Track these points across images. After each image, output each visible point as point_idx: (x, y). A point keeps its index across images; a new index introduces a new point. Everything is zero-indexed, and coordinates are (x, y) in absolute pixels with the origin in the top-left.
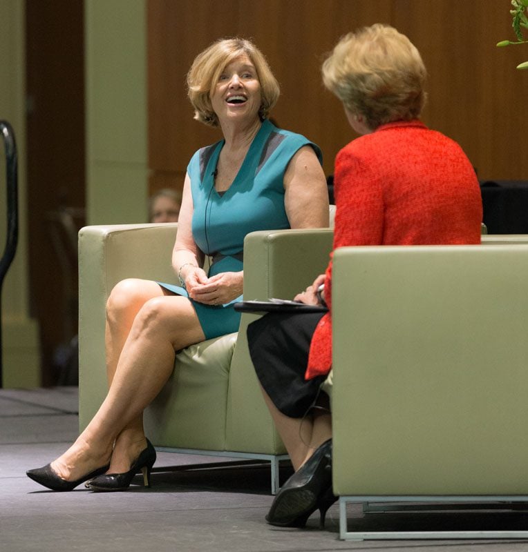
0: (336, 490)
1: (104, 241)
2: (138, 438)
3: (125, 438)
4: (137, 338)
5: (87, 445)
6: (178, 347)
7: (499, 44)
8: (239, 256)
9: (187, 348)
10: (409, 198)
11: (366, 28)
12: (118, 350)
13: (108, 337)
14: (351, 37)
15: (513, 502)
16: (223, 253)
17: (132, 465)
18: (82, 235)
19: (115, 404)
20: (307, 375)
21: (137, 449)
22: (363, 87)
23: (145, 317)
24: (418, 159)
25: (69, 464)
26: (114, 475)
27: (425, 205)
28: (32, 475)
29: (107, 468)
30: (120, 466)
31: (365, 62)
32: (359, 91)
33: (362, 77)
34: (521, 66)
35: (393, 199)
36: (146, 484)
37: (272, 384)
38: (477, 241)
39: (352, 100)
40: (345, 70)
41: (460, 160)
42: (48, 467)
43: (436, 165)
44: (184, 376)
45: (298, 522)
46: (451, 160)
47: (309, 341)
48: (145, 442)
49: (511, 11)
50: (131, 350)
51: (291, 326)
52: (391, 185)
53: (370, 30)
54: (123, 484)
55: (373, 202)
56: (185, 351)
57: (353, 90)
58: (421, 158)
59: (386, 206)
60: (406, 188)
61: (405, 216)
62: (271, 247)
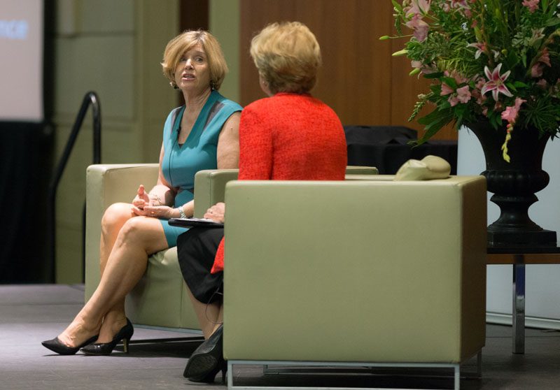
0: (225, 356)
1: (103, 175)
2: (120, 317)
3: (110, 317)
4: (120, 246)
5: (83, 322)
6: (150, 252)
7: (382, 38)
8: (192, 190)
9: (156, 253)
10: (291, 144)
11: (289, 23)
12: (108, 254)
13: (102, 244)
14: (276, 25)
15: (373, 367)
16: (183, 188)
17: (114, 338)
18: (89, 171)
19: (103, 293)
20: (212, 271)
21: (118, 326)
22: (273, 63)
23: (126, 231)
24: (300, 118)
25: (71, 335)
26: (100, 344)
27: (301, 150)
28: (46, 344)
29: (96, 338)
30: (105, 338)
31: (279, 46)
32: (269, 65)
33: (273, 56)
34: (394, 54)
35: (279, 144)
36: (126, 351)
37: (192, 279)
38: (343, 179)
39: (264, 70)
40: (265, 48)
41: (332, 121)
42: (57, 339)
43: (313, 123)
44: (154, 273)
45: (208, 378)
46: (325, 121)
47: (217, 248)
48: (126, 321)
49: (394, 15)
50: (116, 254)
51: (205, 237)
52: (278, 133)
53: (290, 24)
54: (106, 351)
55: (266, 145)
56: (154, 256)
57: (265, 63)
58: (302, 117)
59: (274, 150)
60: (288, 137)
61: (287, 157)
62: (213, 181)
